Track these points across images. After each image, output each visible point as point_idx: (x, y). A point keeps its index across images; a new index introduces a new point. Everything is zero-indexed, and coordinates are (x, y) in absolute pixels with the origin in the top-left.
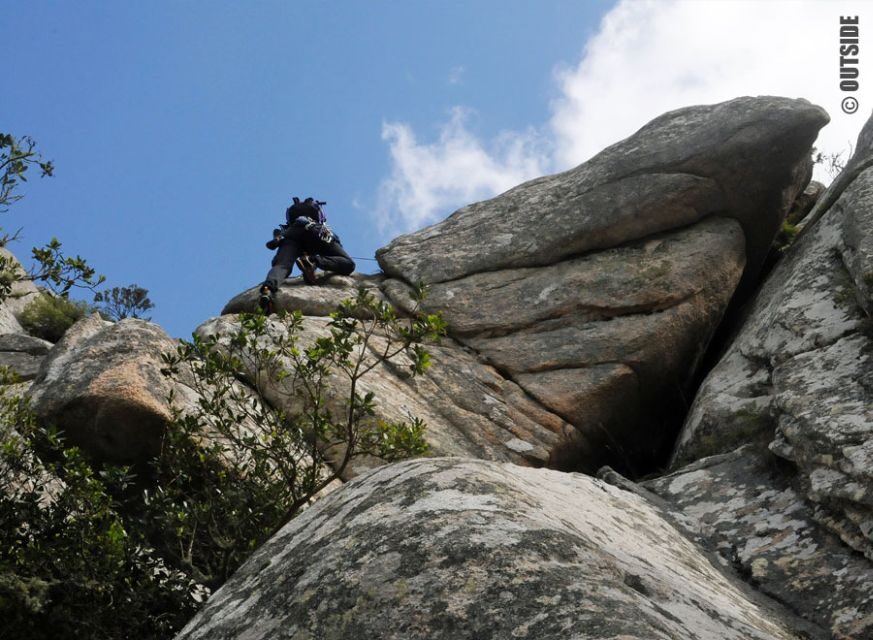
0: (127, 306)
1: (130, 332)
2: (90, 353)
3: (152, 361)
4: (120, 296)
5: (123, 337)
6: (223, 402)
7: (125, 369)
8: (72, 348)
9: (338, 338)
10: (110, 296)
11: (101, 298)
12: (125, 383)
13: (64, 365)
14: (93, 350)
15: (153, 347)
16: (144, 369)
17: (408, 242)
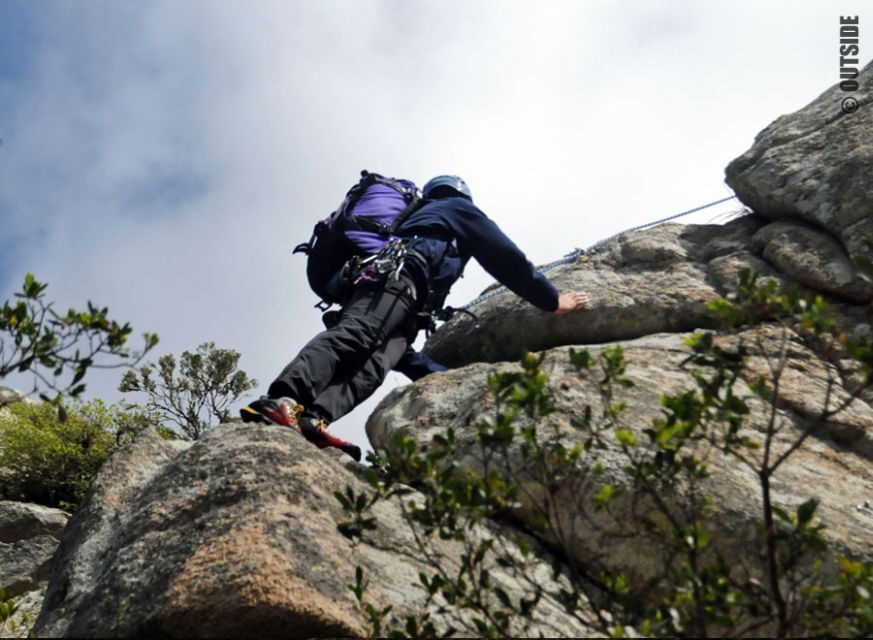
0: (196, 392)
1: (233, 454)
2: (155, 518)
3: (295, 509)
4: (177, 375)
5: (218, 471)
6: (485, 575)
7: (240, 540)
8: (112, 514)
9: (711, 390)
10: (155, 376)
11: (135, 384)
12: (246, 570)
13: (102, 556)
14: (160, 509)
15: (289, 478)
16: (280, 531)
17: (794, 131)
